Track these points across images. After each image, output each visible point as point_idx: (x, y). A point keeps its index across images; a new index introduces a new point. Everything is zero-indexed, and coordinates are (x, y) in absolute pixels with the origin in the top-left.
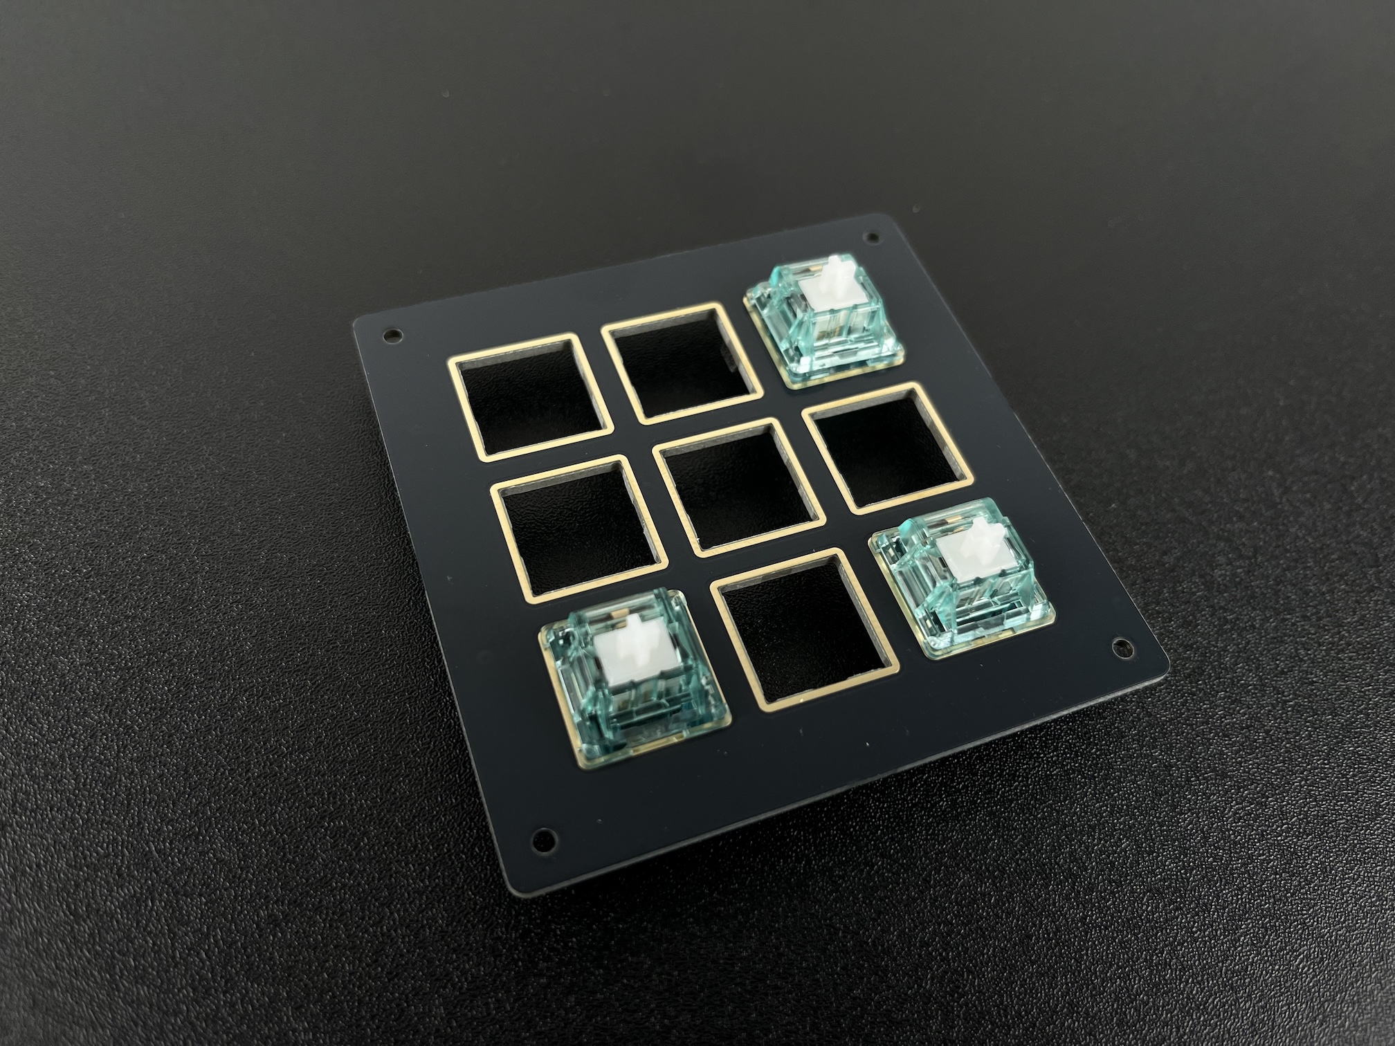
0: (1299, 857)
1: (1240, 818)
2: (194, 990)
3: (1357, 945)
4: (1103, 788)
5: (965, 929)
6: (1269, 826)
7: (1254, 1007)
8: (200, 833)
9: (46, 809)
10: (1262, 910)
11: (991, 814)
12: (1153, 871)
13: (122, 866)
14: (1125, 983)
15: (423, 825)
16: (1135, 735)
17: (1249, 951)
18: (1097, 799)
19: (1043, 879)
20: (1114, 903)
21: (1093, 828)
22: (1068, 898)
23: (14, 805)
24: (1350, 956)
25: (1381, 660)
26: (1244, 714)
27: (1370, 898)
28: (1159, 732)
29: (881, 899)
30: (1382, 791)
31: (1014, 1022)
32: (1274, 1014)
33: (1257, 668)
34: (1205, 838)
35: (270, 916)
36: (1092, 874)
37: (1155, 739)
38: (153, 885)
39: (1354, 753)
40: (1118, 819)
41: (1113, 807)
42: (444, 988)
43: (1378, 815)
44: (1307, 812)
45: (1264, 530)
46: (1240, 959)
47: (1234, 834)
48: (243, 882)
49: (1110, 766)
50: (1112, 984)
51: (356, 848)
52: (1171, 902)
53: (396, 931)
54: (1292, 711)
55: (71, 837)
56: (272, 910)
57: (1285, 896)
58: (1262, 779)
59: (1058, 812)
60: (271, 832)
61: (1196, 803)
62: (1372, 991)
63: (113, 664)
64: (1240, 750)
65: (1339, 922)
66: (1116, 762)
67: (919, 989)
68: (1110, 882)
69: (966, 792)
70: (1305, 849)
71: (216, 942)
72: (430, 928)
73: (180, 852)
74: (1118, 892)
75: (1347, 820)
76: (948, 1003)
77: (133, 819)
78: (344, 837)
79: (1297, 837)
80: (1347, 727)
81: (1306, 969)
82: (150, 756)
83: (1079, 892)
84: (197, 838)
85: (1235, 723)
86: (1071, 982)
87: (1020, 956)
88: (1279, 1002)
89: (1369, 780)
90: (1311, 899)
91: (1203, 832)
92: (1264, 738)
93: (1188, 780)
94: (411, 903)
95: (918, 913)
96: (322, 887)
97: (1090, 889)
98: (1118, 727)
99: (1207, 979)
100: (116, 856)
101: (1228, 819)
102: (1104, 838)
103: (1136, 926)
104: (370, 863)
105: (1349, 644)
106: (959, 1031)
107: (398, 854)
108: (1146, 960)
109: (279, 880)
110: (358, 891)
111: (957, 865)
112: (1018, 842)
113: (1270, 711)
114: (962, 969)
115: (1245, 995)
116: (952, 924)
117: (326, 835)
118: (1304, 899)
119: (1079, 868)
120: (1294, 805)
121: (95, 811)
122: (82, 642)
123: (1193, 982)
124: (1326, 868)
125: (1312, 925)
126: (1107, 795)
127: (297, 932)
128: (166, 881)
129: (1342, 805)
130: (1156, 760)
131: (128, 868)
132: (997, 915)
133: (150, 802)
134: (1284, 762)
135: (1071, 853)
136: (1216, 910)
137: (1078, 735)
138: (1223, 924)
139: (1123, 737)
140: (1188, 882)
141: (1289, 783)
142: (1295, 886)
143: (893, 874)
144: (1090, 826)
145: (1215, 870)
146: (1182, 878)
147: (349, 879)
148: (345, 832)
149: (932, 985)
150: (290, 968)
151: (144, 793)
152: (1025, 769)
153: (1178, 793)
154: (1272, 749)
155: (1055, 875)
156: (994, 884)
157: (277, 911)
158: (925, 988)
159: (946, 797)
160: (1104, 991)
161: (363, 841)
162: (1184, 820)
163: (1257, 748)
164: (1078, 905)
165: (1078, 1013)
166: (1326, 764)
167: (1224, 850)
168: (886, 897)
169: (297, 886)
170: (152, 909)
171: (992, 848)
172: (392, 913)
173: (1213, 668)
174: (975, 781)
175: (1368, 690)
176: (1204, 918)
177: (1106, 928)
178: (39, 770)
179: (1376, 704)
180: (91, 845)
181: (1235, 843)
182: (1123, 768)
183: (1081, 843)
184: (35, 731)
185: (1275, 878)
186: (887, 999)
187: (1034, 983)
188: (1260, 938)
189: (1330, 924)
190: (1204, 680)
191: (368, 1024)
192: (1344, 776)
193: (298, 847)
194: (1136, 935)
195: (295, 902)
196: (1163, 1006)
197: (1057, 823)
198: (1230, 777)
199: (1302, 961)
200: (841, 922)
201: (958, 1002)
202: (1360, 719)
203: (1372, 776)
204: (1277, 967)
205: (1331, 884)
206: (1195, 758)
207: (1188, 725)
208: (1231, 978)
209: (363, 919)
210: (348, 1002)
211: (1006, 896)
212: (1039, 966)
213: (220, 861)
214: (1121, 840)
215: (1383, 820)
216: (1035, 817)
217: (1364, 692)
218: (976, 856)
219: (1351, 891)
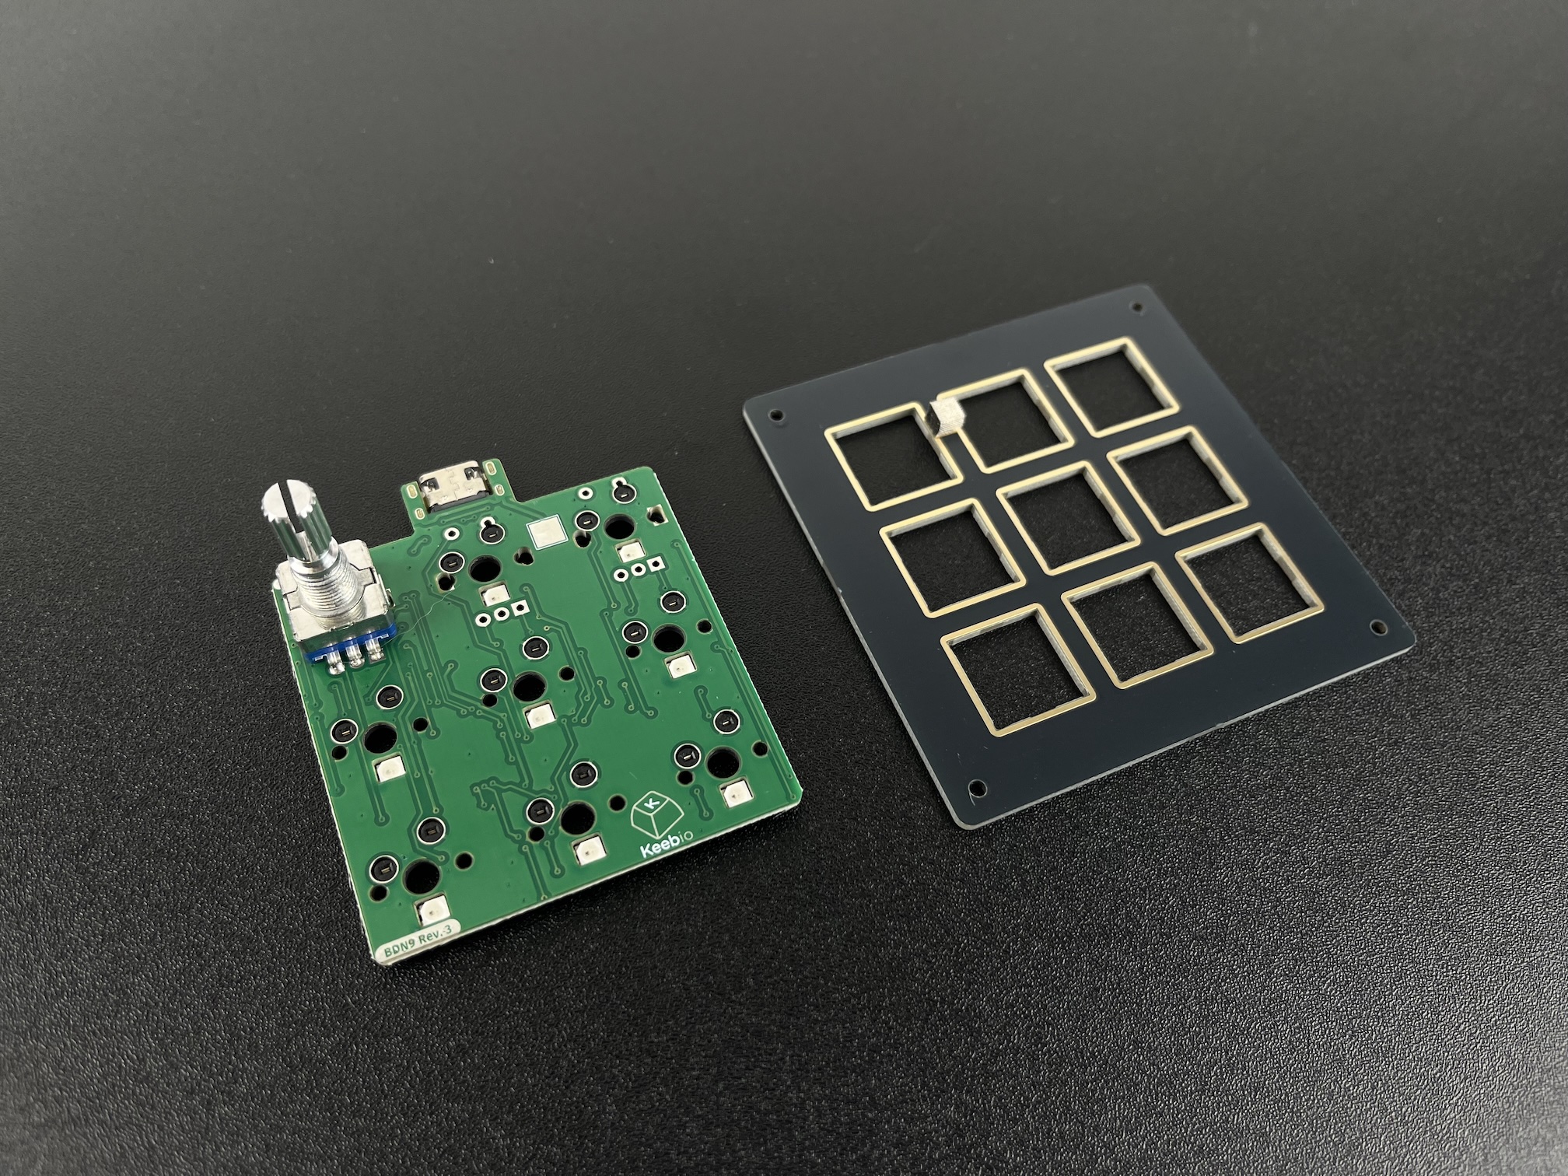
0: (1321, 895)
1: (1268, 867)
2: (404, 1115)
3: (1378, 967)
4: (1150, 855)
5: (1042, 989)
6: (1293, 871)
7: (1290, 1028)
8: (387, 983)
9: (250, 979)
10: (1292, 944)
11: (1056, 888)
12: (1197, 921)
13: (325, 1018)
14: (1179, 1019)
15: (575, 954)
16: (1175, 804)
17: (1282, 981)
18: (1146, 864)
19: (1105, 939)
20: (1165, 952)
21: (1144, 890)
22: (1126, 953)
23: (220, 980)
24: (1372, 978)
25: (1385, 714)
26: (1267, 775)
27: (1387, 925)
28: (1195, 800)
29: (970, 972)
30: (1391, 831)
31: (1090, 1062)
32: (1309, 1033)
33: (1276, 733)
34: (1239, 888)
35: (458, 1046)
36: (1145, 929)
37: (1192, 807)
38: (354, 1031)
39: (1364, 799)
40: (1165, 880)
41: (1159, 870)
42: (613, 1089)
43: (1389, 852)
44: (1325, 856)
45: (1276, 605)
46: (1275, 987)
47: (1263, 881)
48: (431, 1019)
49: (1155, 835)
50: (1169, 1021)
51: (521, 980)
52: (1214, 946)
53: (565, 1046)
54: (1308, 768)
55: (276, 999)
56: (459, 1041)
57: (1311, 930)
58: (1285, 831)
59: (1113, 880)
60: (447, 975)
61: (1229, 859)
62: (1394, 1006)
63: (285, 844)
64: (1264, 808)
65: (1360, 949)
66: (1160, 831)
67: (1008, 1044)
68: (1161, 936)
69: (1033, 872)
70: (1326, 888)
71: (417, 1073)
72: (594, 1040)
73: (372, 1000)
74: (1169, 943)
75: (1361, 859)
76: (1034, 1052)
77: (327, 977)
78: (510, 972)
79: (1318, 878)
80: (1357, 778)
81: (1334, 992)
82: (332, 921)
83: (1136, 946)
84: (385, 987)
85: (1259, 784)
86: (1134, 1023)
87: (1091, 1007)
88: (1311, 1022)
89: (1379, 822)
90: (1333, 931)
91: (1236, 882)
92: (1285, 795)
93: (1222, 838)
94: (574, 1021)
95: (1002, 981)
96: (498, 1017)
97: (1144, 944)
98: (1159, 800)
99: (1249, 1008)
100: (319, 1010)
101: (1257, 869)
102: (1154, 897)
103: (1186, 970)
104: (536, 991)
105: (1355, 702)
106: (1045, 1074)
107: (557, 981)
108: (1195, 998)
109: (460, 1015)
110: (528, 1016)
111: (1031, 935)
112: (1081, 910)
113: (1288, 770)
114: (1043, 1023)
115: (1282, 1019)
116: (1032, 987)
117: (493, 972)
118: (1327, 931)
119: (1134, 926)
120: (1314, 851)
121: (294, 975)
122: (256, 828)
123: (1236, 1011)
124: (1345, 903)
125: (1336, 953)
126: (1154, 860)
127: (483, 1056)
128: (365, 1027)
129: (1355, 847)
130: (1193, 824)
131: (331, 1019)
132: (1068, 975)
133: (340, 961)
134: (1303, 813)
135: (1127, 914)
136: (1253, 949)
137: (1125, 811)
138: (1259, 960)
139: (1164, 808)
140: (1227, 927)
141: (1308, 832)
142: (1319, 921)
143: (978, 949)
144: (1141, 889)
145: (1249, 914)
146: (1222, 925)
147: (519, 1007)
148: (510, 968)
149: (1019, 1039)
150: (483, 1087)
151: (333, 954)
152: (1082, 846)
153: (1214, 851)
154: (1292, 804)
155: (1115, 935)
156: (1063, 948)
157: (463, 1039)
158: (1013, 1042)
159: (1017, 878)
160: (1163, 1027)
161: (526, 973)
162: (1221, 874)
163: (1279, 804)
164: (1136, 958)
165: (1142, 1048)
166: (1340, 812)
167: (1256, 897)
168: (974, 969)
169: (476, 1018)
170: (357, 1052)
171: (1060, 917)
172: (560, 1032)
173: (1239, 737)
174: (1040, 862)
175: (1375, 742)
176: (1243, 956)
177: (1161, 974)
178: (237, 946)
179: (1382, 753)
180: (295, 1004)
181: (1265, 889)
182: (1167, 836)
183: (1135, 904)
184: (228, 911)
185: (1301, 916)
186: (983, 1055)
187: (1104, 1028)
188: (1291, 968)
189: (1352, 951)
190: (1231, 749)
191: (554, 1126)
192: (1356, 821)
193: (472, 985)
194: (1186, 977)
195: (477, 1032)
196: (1213, 1035)
197: (1113, 890)
198: (1257, 832)
199: (1329, 985)
200: (938, 996)
201: (1042, 1051)
202: (1368, 768)
203: (1382, 818)
204: (1308, 992)
205: (1350, 916)
206: (1226, 819)
207: (1220, 790)
208: (1268, 1006)
209: (536, 1039)
210: (535, 1109)
211: (1074, 957)
212: (1107, 1013)
213: (408, 1004)
214: (1168, 898)
215: (1394, 856)
216: (1094, 887)
217: (1371, 744)
218: (1046, 926)
219: (1368, 921)
